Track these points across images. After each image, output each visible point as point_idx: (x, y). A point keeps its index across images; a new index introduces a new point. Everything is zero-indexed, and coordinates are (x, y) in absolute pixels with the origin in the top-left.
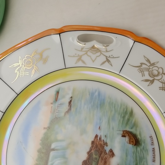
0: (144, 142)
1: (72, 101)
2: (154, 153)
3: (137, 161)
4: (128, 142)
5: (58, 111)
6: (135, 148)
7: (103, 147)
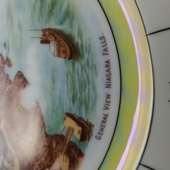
0: (89, 51)
2: (108, 71)
3: (76, 90)
4: (56, 53)
6: (71, 64)
7: (2, 69)
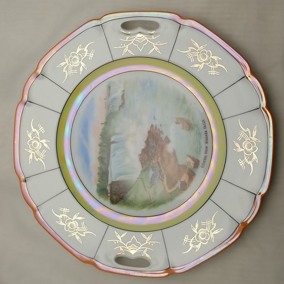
0: (197, 126)
1: (125, 94)
2: (206, 136)
4: (182, 128)
5: (113, 105)
6: (189, 133)
7: (160, 135)
